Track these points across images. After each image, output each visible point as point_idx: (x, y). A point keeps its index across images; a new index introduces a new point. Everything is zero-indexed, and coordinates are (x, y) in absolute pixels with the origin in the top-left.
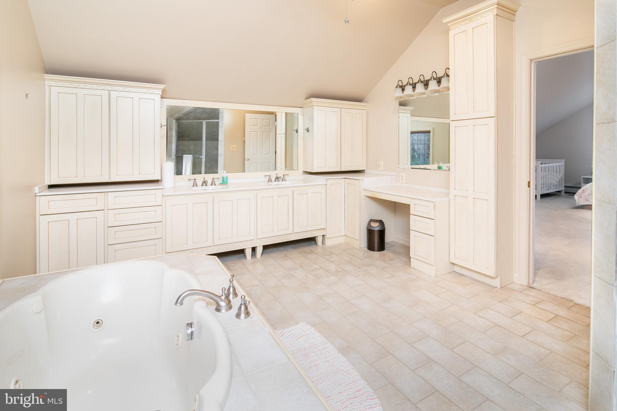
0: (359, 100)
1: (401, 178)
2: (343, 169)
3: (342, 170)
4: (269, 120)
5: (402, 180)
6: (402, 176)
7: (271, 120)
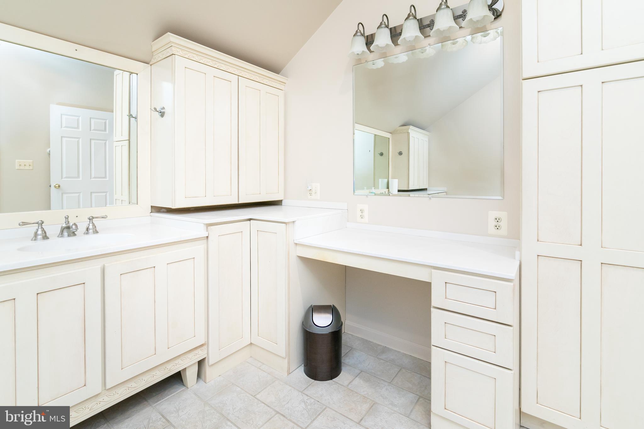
0: (274, 69)
1: (359, 213)
2: (243, 200)
3: (239, 203)
4: (104, 121)
5: (362, 217)
6: (362, 211)
7: (107, 121)
